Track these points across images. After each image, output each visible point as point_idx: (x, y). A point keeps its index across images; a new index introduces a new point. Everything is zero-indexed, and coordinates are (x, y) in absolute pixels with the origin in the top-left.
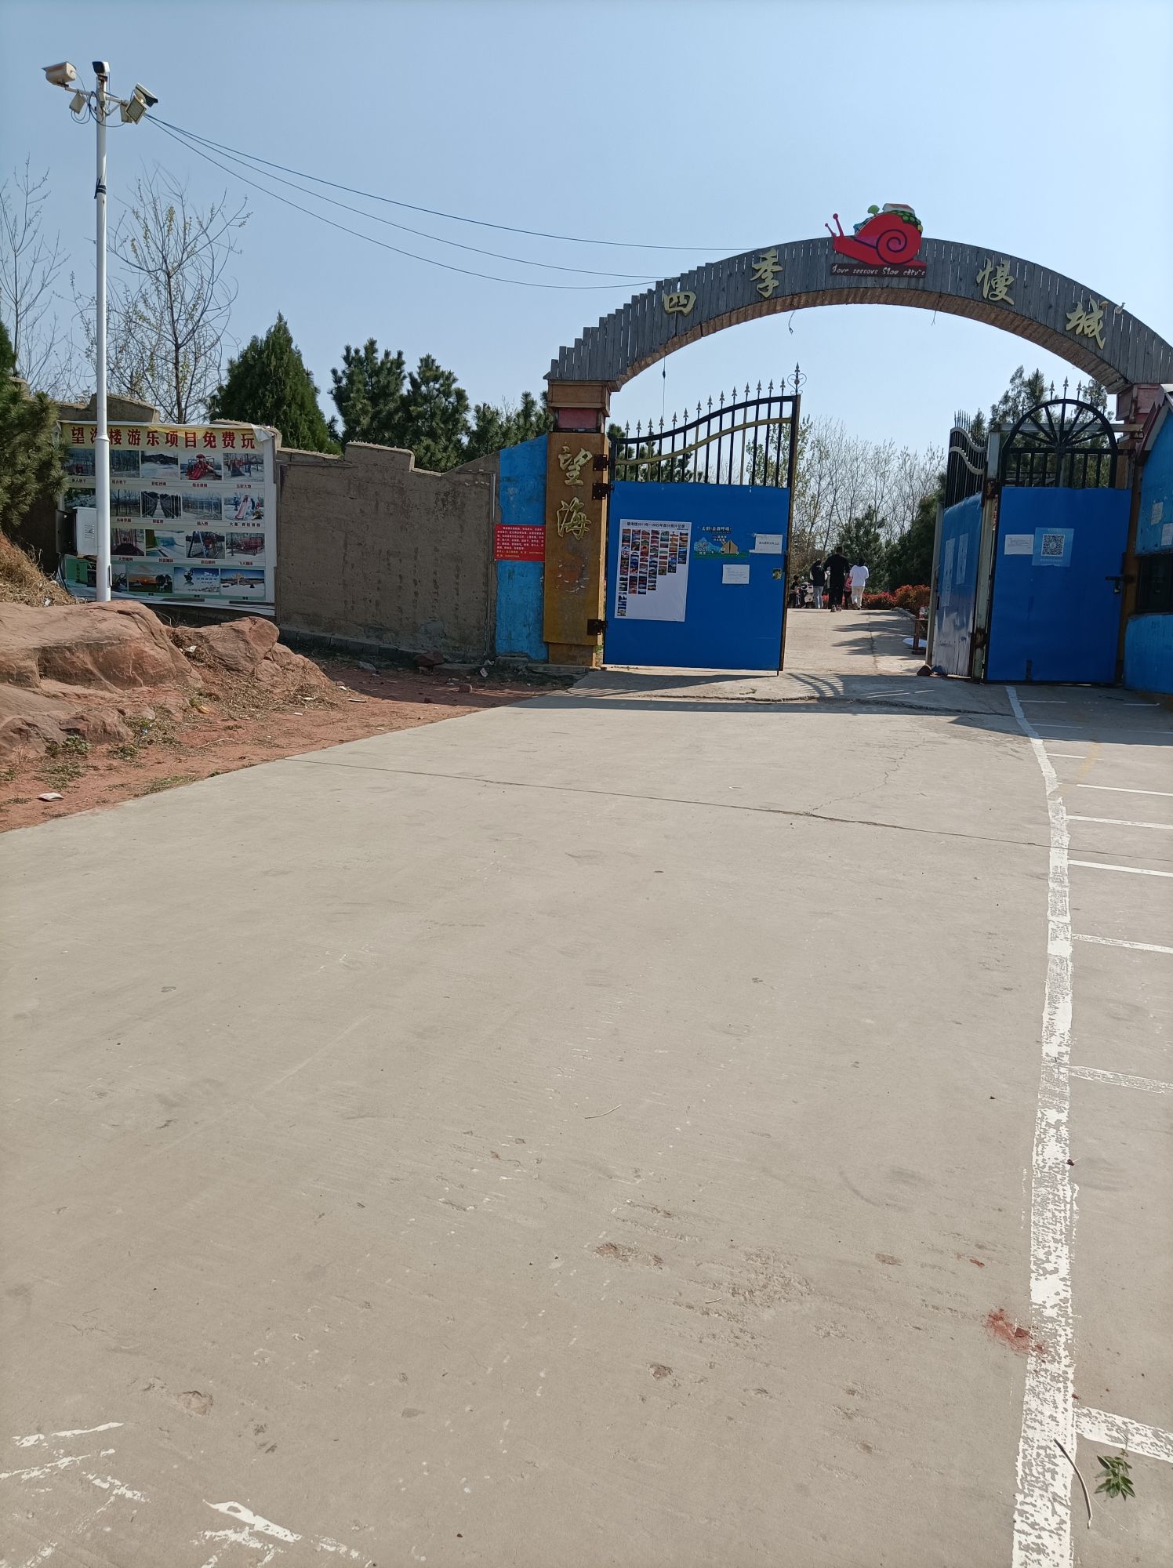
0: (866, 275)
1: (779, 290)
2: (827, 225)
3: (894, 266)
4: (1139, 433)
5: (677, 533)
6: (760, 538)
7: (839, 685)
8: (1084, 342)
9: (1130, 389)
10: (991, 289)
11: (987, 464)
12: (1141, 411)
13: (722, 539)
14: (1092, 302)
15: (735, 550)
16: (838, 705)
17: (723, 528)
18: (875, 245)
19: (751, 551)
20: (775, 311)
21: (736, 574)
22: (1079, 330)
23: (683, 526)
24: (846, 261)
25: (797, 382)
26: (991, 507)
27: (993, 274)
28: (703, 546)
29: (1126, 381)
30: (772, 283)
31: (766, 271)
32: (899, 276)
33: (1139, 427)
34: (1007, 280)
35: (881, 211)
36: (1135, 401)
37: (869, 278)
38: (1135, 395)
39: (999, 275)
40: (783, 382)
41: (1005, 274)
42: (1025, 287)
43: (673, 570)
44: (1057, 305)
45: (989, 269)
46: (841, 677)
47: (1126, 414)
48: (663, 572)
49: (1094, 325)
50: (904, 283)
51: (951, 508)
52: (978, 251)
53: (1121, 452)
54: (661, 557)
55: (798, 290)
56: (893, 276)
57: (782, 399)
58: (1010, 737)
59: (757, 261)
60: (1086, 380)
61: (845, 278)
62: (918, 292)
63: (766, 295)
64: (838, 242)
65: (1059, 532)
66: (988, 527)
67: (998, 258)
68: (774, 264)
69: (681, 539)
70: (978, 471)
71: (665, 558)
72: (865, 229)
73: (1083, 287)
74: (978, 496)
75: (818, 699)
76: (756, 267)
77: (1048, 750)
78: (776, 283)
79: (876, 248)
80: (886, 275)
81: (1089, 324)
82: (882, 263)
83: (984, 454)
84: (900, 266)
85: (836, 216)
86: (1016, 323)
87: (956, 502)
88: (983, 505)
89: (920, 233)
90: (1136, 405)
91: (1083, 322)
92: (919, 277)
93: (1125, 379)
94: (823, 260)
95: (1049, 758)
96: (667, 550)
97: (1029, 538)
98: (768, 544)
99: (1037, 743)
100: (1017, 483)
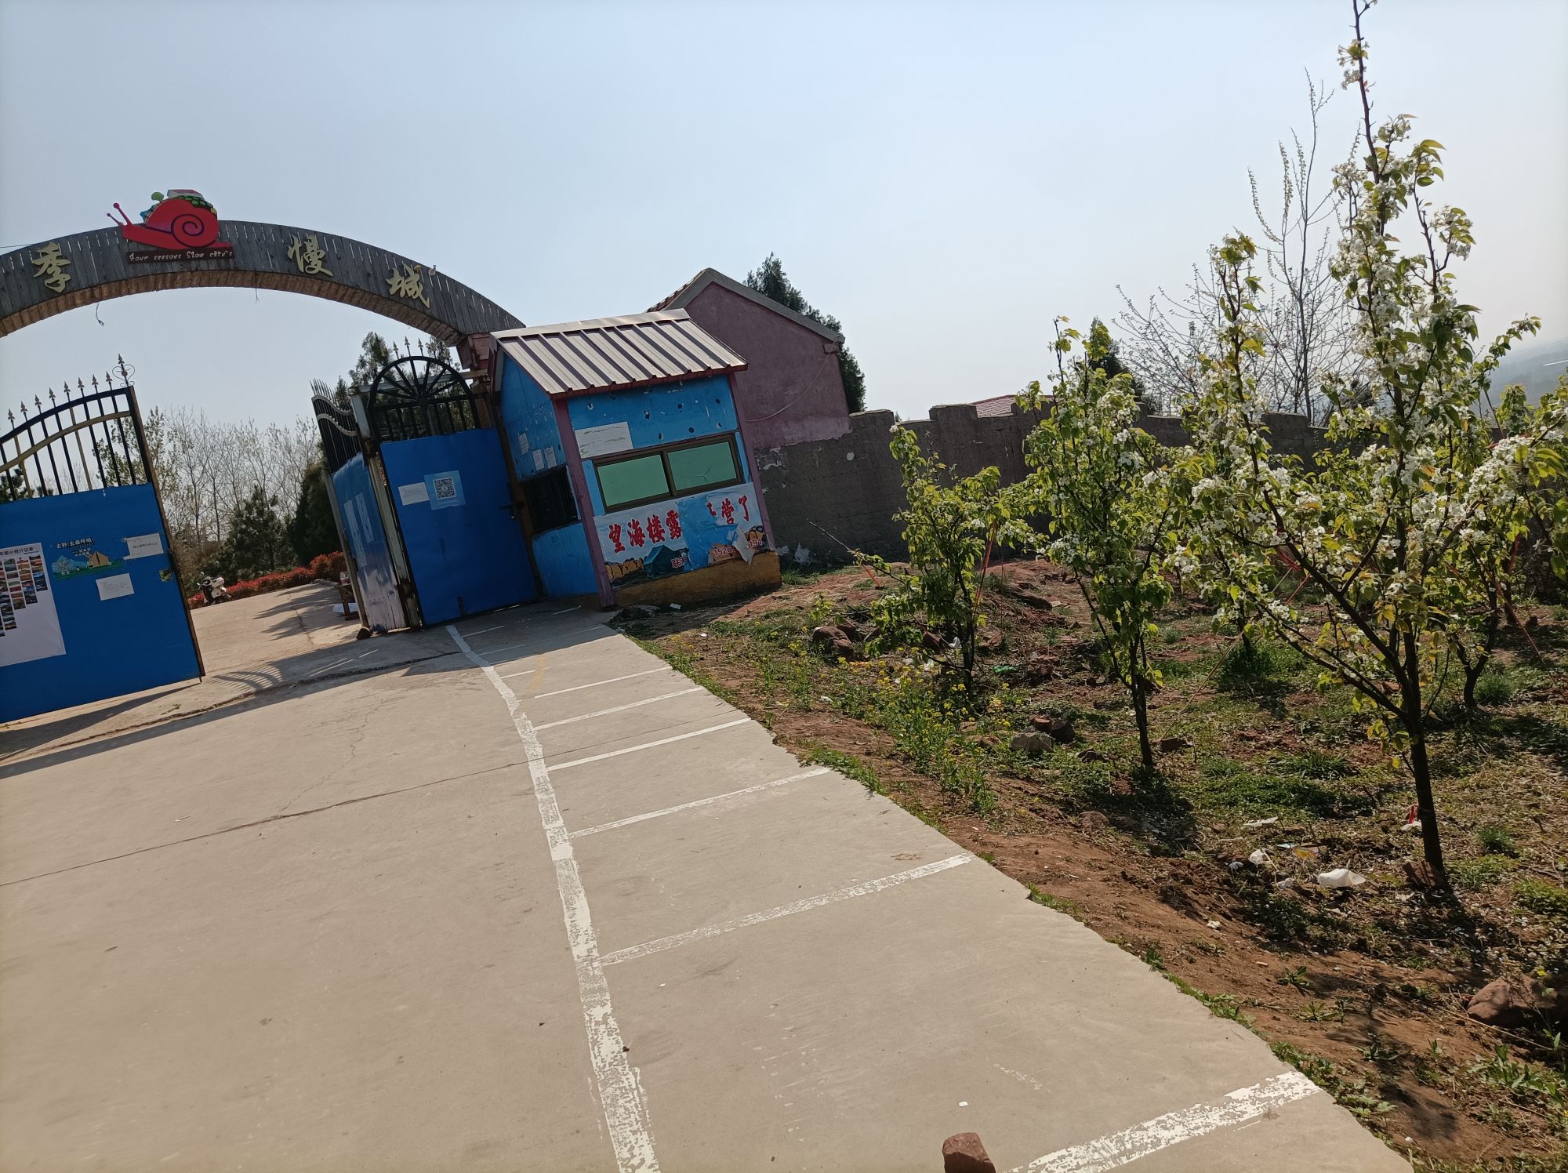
0: (170, 261)
1: (73, 284)
2: (109, 215)
3: (197, 250)
4: (486, 377)
5: (25, 557)
6: (131, 542)
7: (276, 673)
8: (411, 304)
9: (466, 340)
10: (306, 263)
11: (357, 425)
12: (482, 358)
13: (85, 552)
14: (406, 267)
15: (105, 561)
16: (279, 693)
17: (83, 541)
18: (170, 230)
19: (125, 558)
20: (75, 305)
21: (115, 587)
22: (402, 294)
23: (31, 549)
24: (142, 248)
25: (124, 373)
26: (375, 466)
27: (303, 249)
28: (63, 565)
29: (460, 334)
30: (63, 278)
31: (50, 265)
32: (206, 258)
33: (484, 372)
34: (318, 254)
35: (166, 197)
36: (473, 350)
37: (174, 264)
38: (471, 345)
39: (309, 249)
40: (108, 376)
41: (315, 248)
42: (339, 259)
43: (33, 600)
44: (375, 273)
45: (297, 245)
46: (274, 664)
47: (469, 362)
48: (20, 606)
49: (415, 288)
50: (213, 265)
51: (338, 473)
52: (280, 229)
53: (476, 396)
54: (12, 590)
55: (96, 281)
56: (199, 259)
57: (112, 394)
58: (464, 673)
59: (36, 256)
60: (426, 338)
61: (147, 266)
62: (231, 273)
63: (59, 289)
64: (126, 231)
65: (445, 476)
66: (379, 483)
67: (304, 234)
68: (58, 258)
69: (32, 564)
70: (352, 434)
71: (19, 589)
72: (153, 215)
73: (393, 255)
74: (360, 457)
75: (256, 693)
76: (37, 262)
77: (500, 674)
78: (68, 277)
79: (172, 233)
80: (191, 259)
81: (411, 287)
82: (182, 247)
83: (351, 416)
84: (206, 250)
85: (116, 206)
86: (341, 292)
87: (341, 467)
88: (367, 464)
89: (215, 216)
90: (475, 353)
91: (403, 285)
92: (227, 257)
93: (458, 331)
94: (116, 250)
95: (504, 681)
96: (18, 579)
97: (421, 486)
98: (145, 546)
99: (489, 670)
100: (392, 439)
